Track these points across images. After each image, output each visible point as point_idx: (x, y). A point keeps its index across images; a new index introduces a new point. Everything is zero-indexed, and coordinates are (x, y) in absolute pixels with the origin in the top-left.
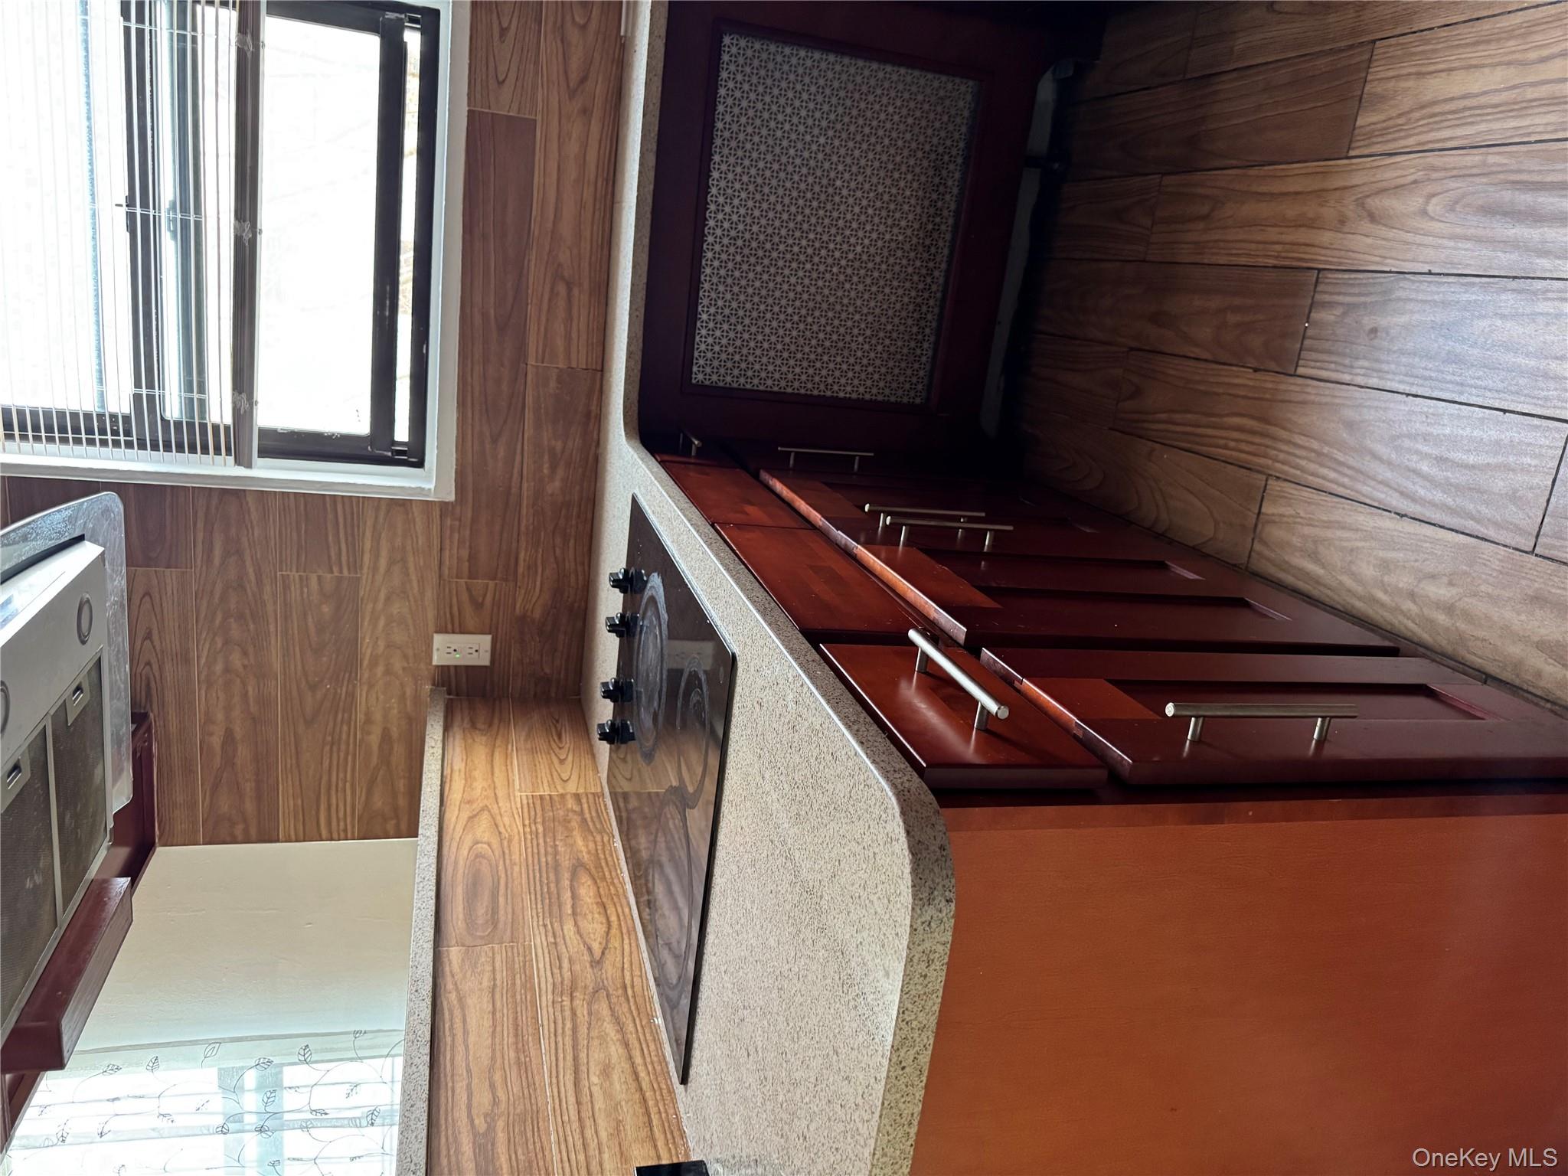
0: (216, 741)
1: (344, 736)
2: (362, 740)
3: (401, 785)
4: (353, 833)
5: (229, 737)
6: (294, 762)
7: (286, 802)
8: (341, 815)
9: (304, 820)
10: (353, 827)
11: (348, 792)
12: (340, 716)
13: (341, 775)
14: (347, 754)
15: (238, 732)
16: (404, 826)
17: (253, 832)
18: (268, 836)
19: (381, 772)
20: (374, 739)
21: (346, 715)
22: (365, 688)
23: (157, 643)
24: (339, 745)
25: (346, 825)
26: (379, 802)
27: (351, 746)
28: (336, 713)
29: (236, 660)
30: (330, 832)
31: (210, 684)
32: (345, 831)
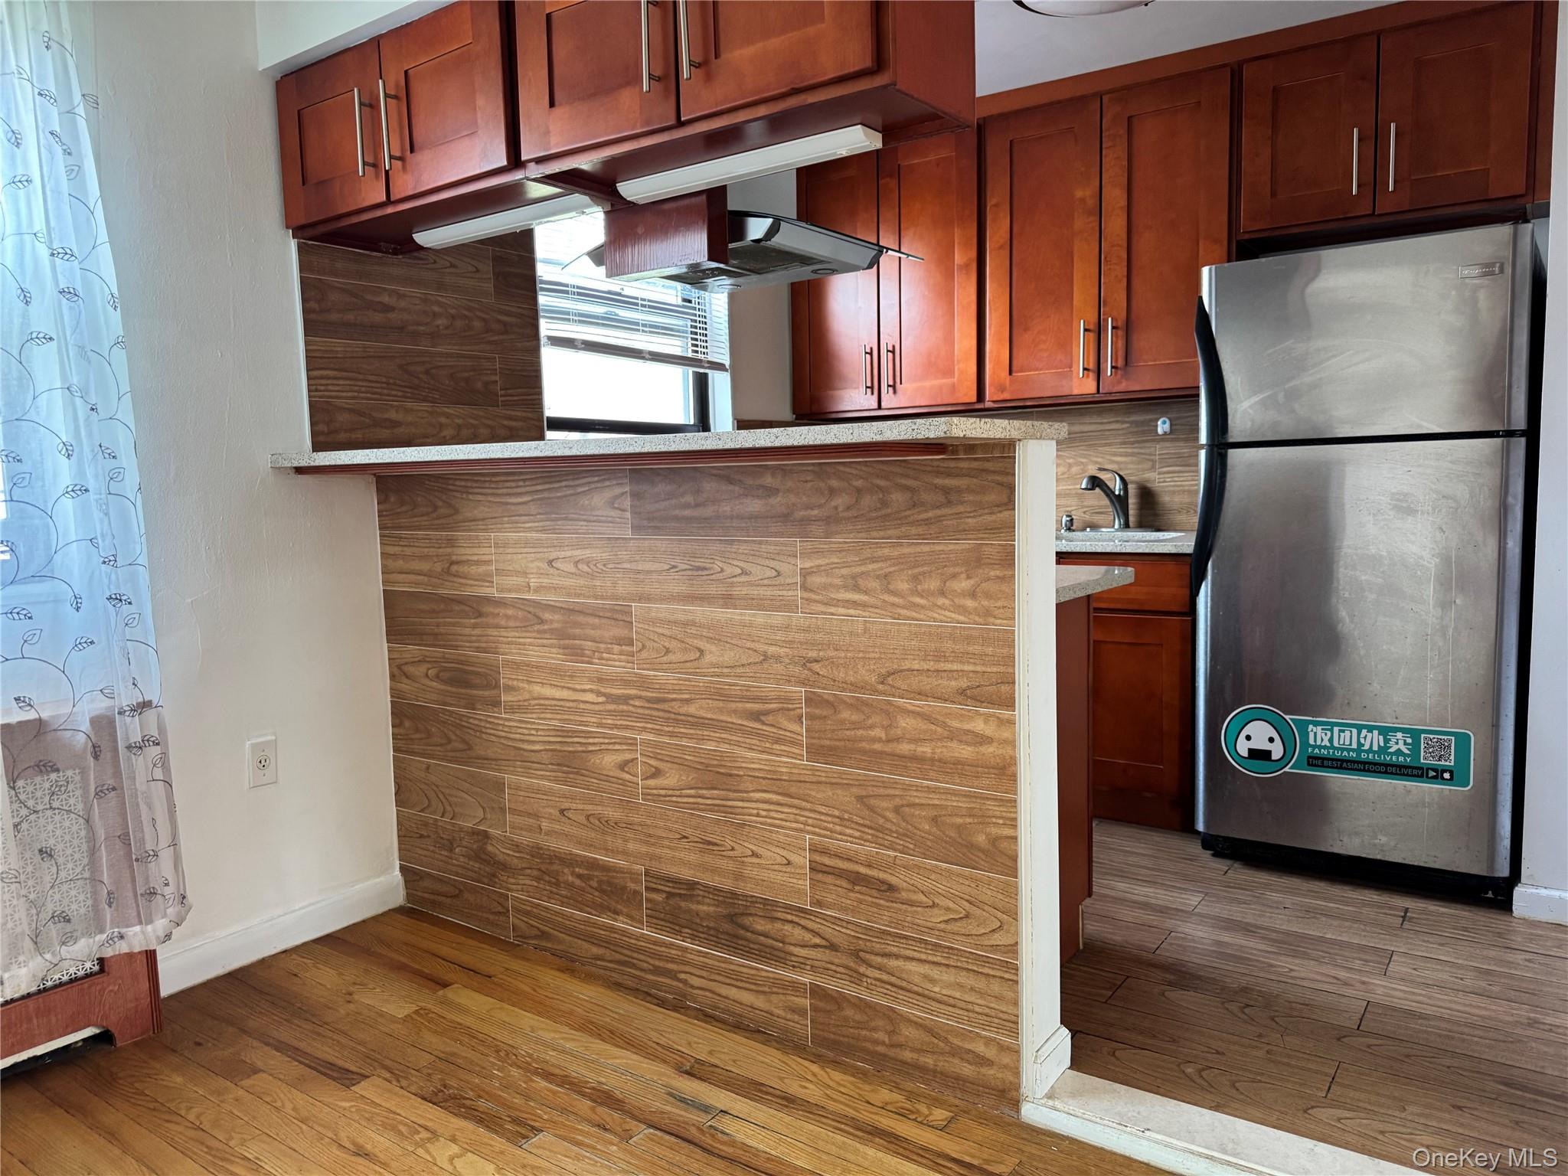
0: (385, 299)
1: (394, 393)
2: (391, 405)
3: (358, 435)
4: (315, 397)
5: (388, 309)
6: (372, 354)
7: (338, 345)
8: (330, 388)
9: (325, 358)
10: (320, 397)
11: (350, 394)
12: (409, 390)
13: (363, 389)
14: (380, 394)
15: (392, 315)
16: (322, 438)
17: (313, 316)
18: (310, 328)
19: (367, 420)
20: (393, 415)
21: (409, 395)
22: (430, 409)
23: (448, 270)
24: (388, 389)
25: (321, 391)
26: (342, 418)
27: (387, 398)
28: (411, 388)
29: (441, 322)
30: (315, 378)
31: (425, 301)
32: (317, 390)
